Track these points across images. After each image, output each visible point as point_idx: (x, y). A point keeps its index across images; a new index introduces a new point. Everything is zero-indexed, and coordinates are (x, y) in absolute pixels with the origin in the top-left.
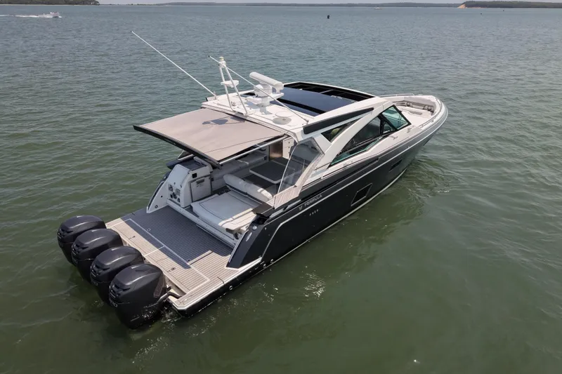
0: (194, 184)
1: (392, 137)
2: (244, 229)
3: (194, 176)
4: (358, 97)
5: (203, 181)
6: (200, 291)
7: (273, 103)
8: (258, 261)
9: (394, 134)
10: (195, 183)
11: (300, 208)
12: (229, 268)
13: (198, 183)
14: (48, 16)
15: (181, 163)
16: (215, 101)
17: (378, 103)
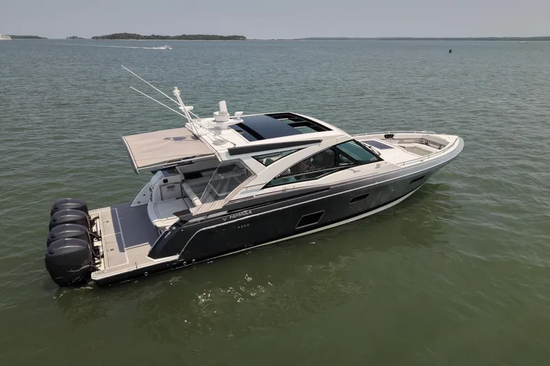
0: (165, 189)
1: (353, 170)
2: (167, 228)
3: (165, 181)
4: (320, 128)
5: (174, 186)
6: (118, 269)
7: (232, 127)
8: (176, 257)
9: (355, 168)
10: (165, 187)
11: (225, 220)
12: (149, 258)
13: (168, 187)
14: (162, 48)
15: (163, 170)
16: (198, 123)
17: (334, 136)
